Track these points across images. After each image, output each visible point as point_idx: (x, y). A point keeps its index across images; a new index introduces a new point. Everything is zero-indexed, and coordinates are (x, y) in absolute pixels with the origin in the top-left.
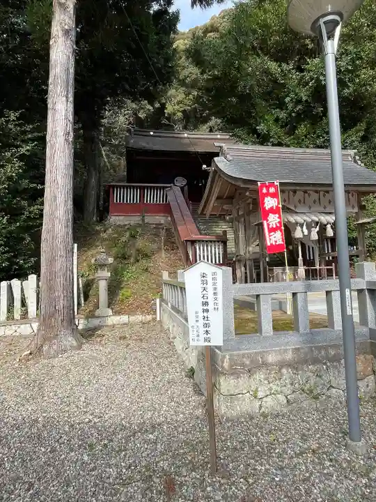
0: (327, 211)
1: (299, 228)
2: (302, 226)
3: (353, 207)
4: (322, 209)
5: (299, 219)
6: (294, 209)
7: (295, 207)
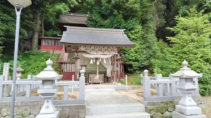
0: (104, 53)
1: (92, 60)
2: (93, 59)
3: (116, 52)
4: (102, 53)
5: (92, 56)
6: (89, 52)
7: (90, 52)
